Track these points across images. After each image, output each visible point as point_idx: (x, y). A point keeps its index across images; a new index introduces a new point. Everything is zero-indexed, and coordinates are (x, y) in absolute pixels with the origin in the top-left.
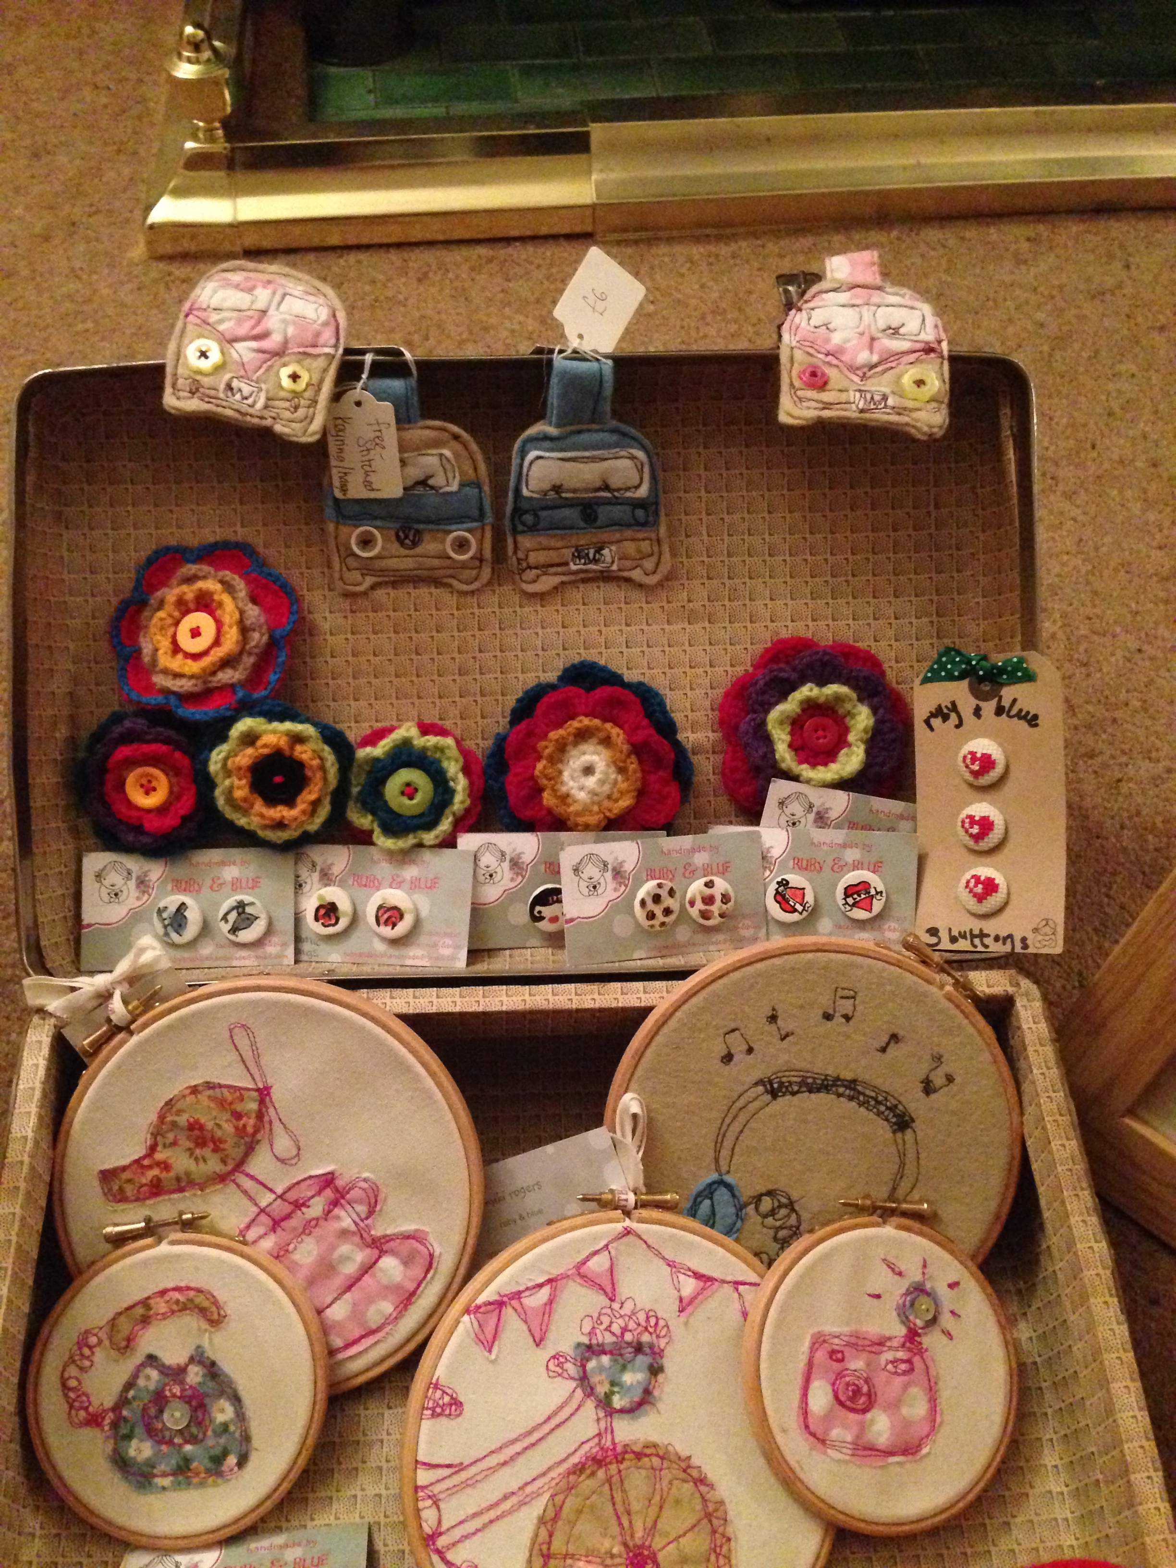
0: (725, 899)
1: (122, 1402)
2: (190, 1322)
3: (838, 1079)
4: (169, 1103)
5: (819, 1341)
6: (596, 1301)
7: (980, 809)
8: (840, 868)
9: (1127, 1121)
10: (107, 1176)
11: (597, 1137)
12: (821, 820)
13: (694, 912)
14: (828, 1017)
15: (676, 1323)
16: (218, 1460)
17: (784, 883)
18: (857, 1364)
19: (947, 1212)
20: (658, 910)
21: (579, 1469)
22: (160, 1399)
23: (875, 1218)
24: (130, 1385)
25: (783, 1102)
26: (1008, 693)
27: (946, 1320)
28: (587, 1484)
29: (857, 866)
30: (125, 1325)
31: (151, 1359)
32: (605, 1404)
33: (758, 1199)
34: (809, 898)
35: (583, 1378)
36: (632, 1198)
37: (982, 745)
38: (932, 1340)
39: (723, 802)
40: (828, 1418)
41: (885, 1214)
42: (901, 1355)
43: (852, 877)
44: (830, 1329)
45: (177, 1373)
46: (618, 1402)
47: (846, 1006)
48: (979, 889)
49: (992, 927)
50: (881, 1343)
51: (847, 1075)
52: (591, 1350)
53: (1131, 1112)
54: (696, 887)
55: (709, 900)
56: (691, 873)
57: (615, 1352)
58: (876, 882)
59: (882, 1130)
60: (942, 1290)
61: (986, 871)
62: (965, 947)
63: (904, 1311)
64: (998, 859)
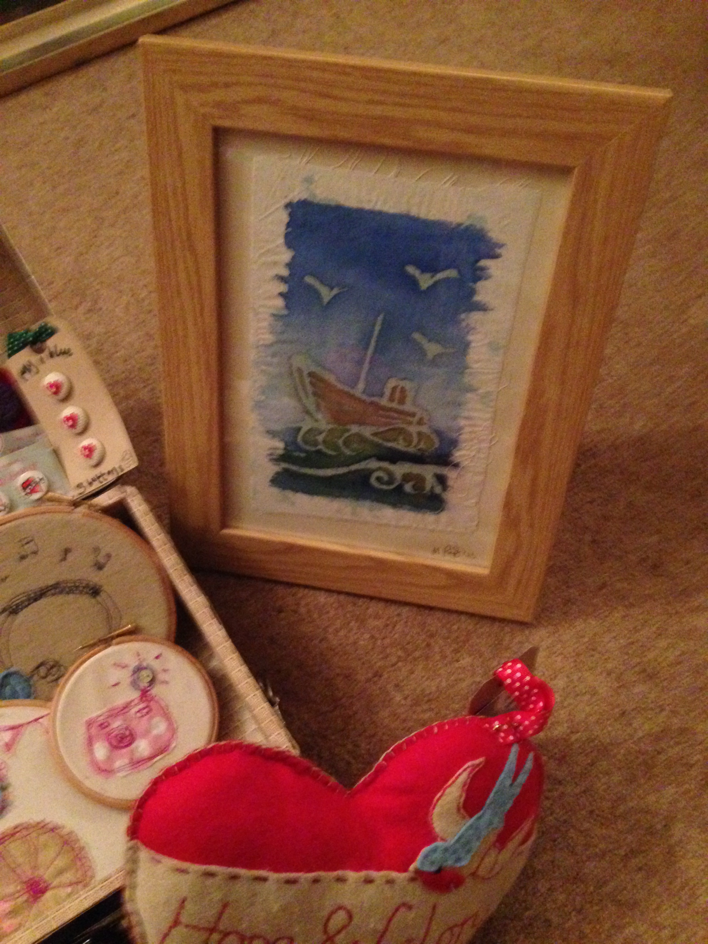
3: (47, 587)
5: (90, 724)
7: (68, 411)
8: (15, 477)
9: (225, 531)
14: (23, 558)
18: (117, 724)
19: (144, 622)
23: (101, 647)
25: (24, 613)
26: (51, 343)
27: (161, 677)
29: (23, 471)
33: (36, 670)
37: (51, 378)
38: (156, 691)
40: (110, 759)
41: (106, 642)
42: (141, 706)
43: (22, 478)
44: (94, 715)
47: (31, 547)
48: (87, 452)
49: (104, 468)
50: (126, 707)
51: (51, 582)
53: (224, 525)
58: (36, 475)
59: (85, 601)
60: (152, 663)
61: (86, 442)
62: (96, 486)
63: (134, 684)
64: (89, 432)
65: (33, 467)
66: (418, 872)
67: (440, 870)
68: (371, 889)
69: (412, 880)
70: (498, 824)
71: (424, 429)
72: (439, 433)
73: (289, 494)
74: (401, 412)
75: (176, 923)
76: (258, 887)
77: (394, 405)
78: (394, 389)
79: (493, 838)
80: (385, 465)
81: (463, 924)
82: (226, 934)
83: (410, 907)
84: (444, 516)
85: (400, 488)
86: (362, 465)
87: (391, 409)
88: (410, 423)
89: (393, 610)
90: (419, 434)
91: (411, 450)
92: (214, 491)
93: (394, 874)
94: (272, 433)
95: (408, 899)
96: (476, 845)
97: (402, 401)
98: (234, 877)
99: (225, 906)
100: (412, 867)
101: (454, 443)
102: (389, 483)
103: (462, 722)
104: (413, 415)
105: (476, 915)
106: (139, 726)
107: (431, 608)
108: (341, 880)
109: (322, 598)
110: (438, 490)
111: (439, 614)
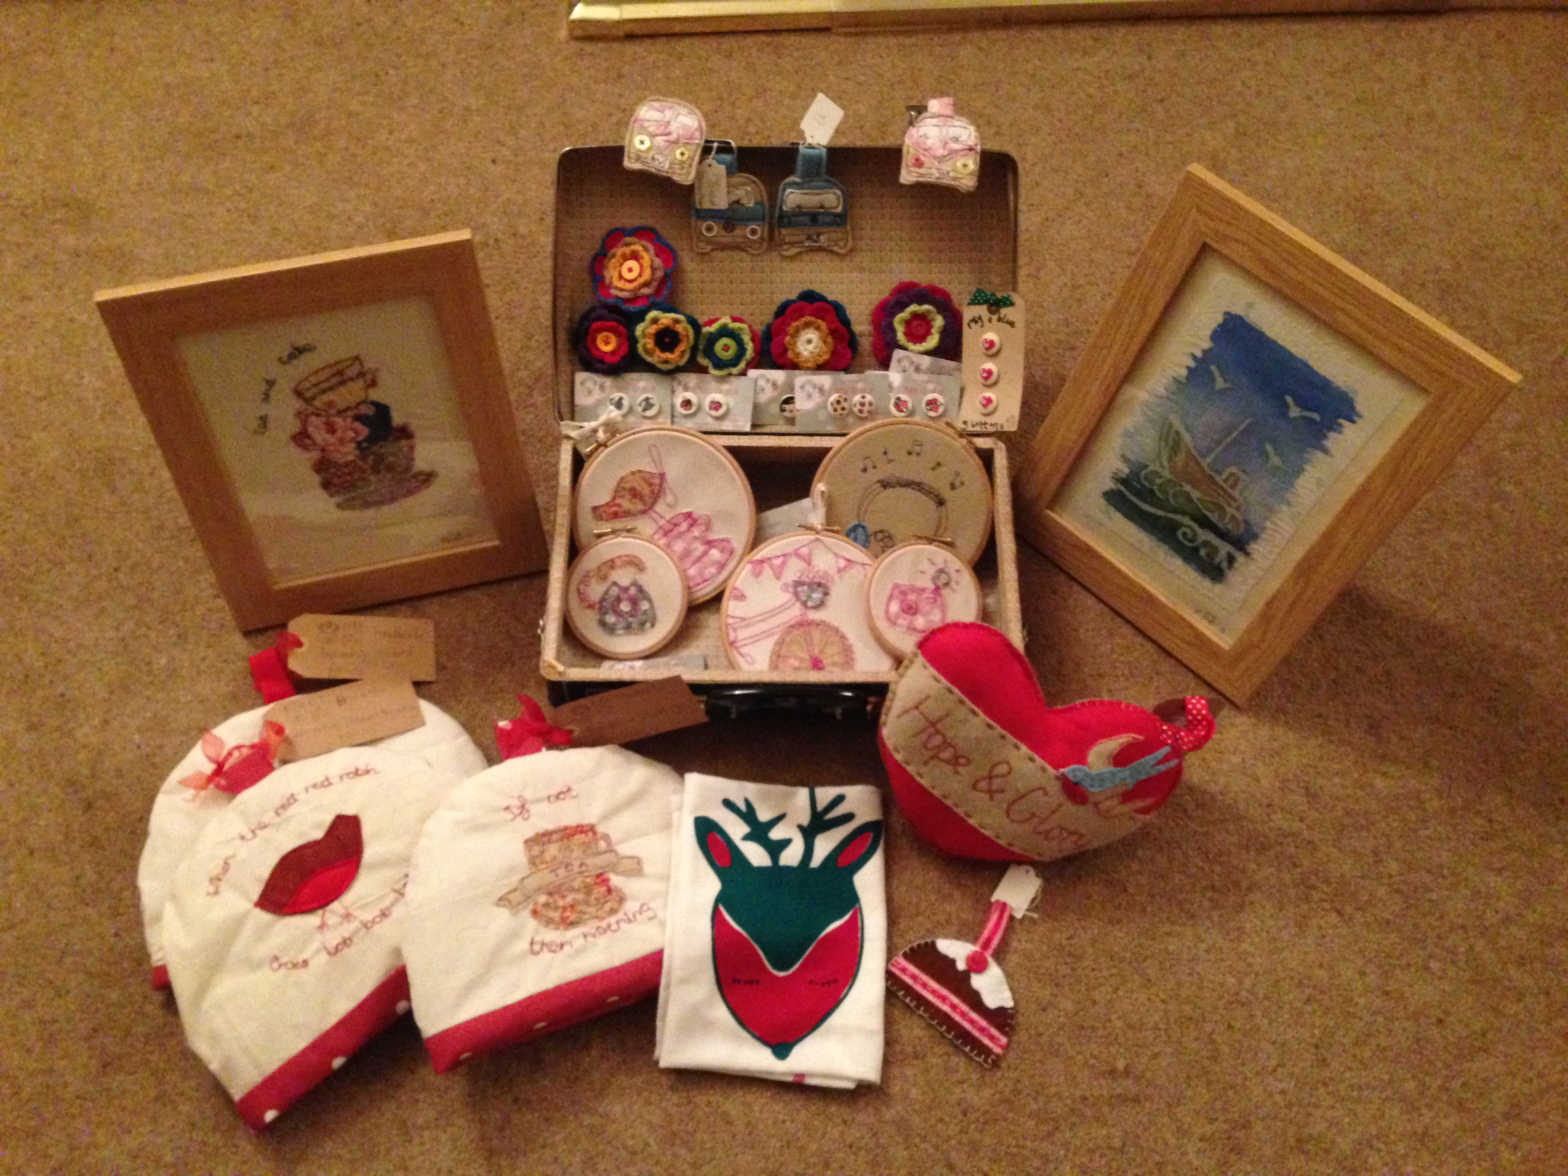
0: (871, 404)
1: (603, 600)
2: (632, 570)
3: (913, 482)
4: (622, 479)
5: (896, 586)
6: (802, 565)
7: (989, 365)
8: (925, 392)
9: (1047, 511)
10: (595, 509)
11: (806, 502)
12: (918, 369)
13: (856, 410)
14: (910, 453)
15: (836, 578)
16: (642, 624)
17: (898, 399)
18: (912, 597)
19: (959, 543)
20: (839, 407)
21: (793, 626)
22: (619, 600)
23: (925, 542)
24: (606, 593)
25: (889, 491)
26: (1004, 311)
27: (953, 584)
28: (796, 632)
29: (934, 391)
30: (604, 569)
31: (615, 584)
32: (804, 604)
33: (876, 533)
34: (910, 405)
35: (796, 594)
36: (819, 527)
37: (991, 336)
38: (945, 592)
39: (873, 360)
40: (897, 616)
41: (930, 541)
42: (931, 596)
43: (930, 396)
44: (899, 582)
45: (626, 589)
46: (810, 604)
47: (917, 449)
48: (985, 402)
49: (989, 420)
50: (923, 590)
51: (917, 480)
52: (798, 583)
53: (1050, 507)
54: (857, 398)
55: (863, 404)
56: (855, 392)
57: (810, 585)
58: (941, 399)
59: (932, 505)
60: (951, 571)
61: (988, 394)
62: (977, 429)
63: (934, 579)
64: (995, 389)
65: (942, 392)
66: (1063, 775)
67: (1076, 784)
68: (1031, 765)
69: (1057, 778)
70: (1130, 783)
71: (1238, 515)
72: (1247, 523)
73: (1112, 510)
74: (1228, 494)
75: (917, 707)
76: (971, 716)
77: (1225, 486)
78: (1232, 474)
79: (1120, 790)
80: (1195, 526)
81: (1070, 833)
82: (938, 732)
83: (1046, 793)
84: (1218, 588)
85: (1196, 550)
86: (1178, 517)
87: (1222, 488)
88: (1230, 505)
89: (1140, 639)
90: (1233, 516)
91: (1220, 525)
92: (1059, 477)
93: (1047, 766)
94: (1125, 459)
95: (1048, 788)
96: (1108, 785)
97: (1233, 486)
98: (961, 702)
99: (947, 715)
100: (1062, 770)
101: (1255, 537)
102: (1191, 541)
103: (1143, 711)
104: (1235, 500)
105: (1081, 836)
106: (924, 606)
107: (1170, 655)
108: (1017, 748)
109: (1091, 601)
110: (1224, 565)
111: (1173, 662)
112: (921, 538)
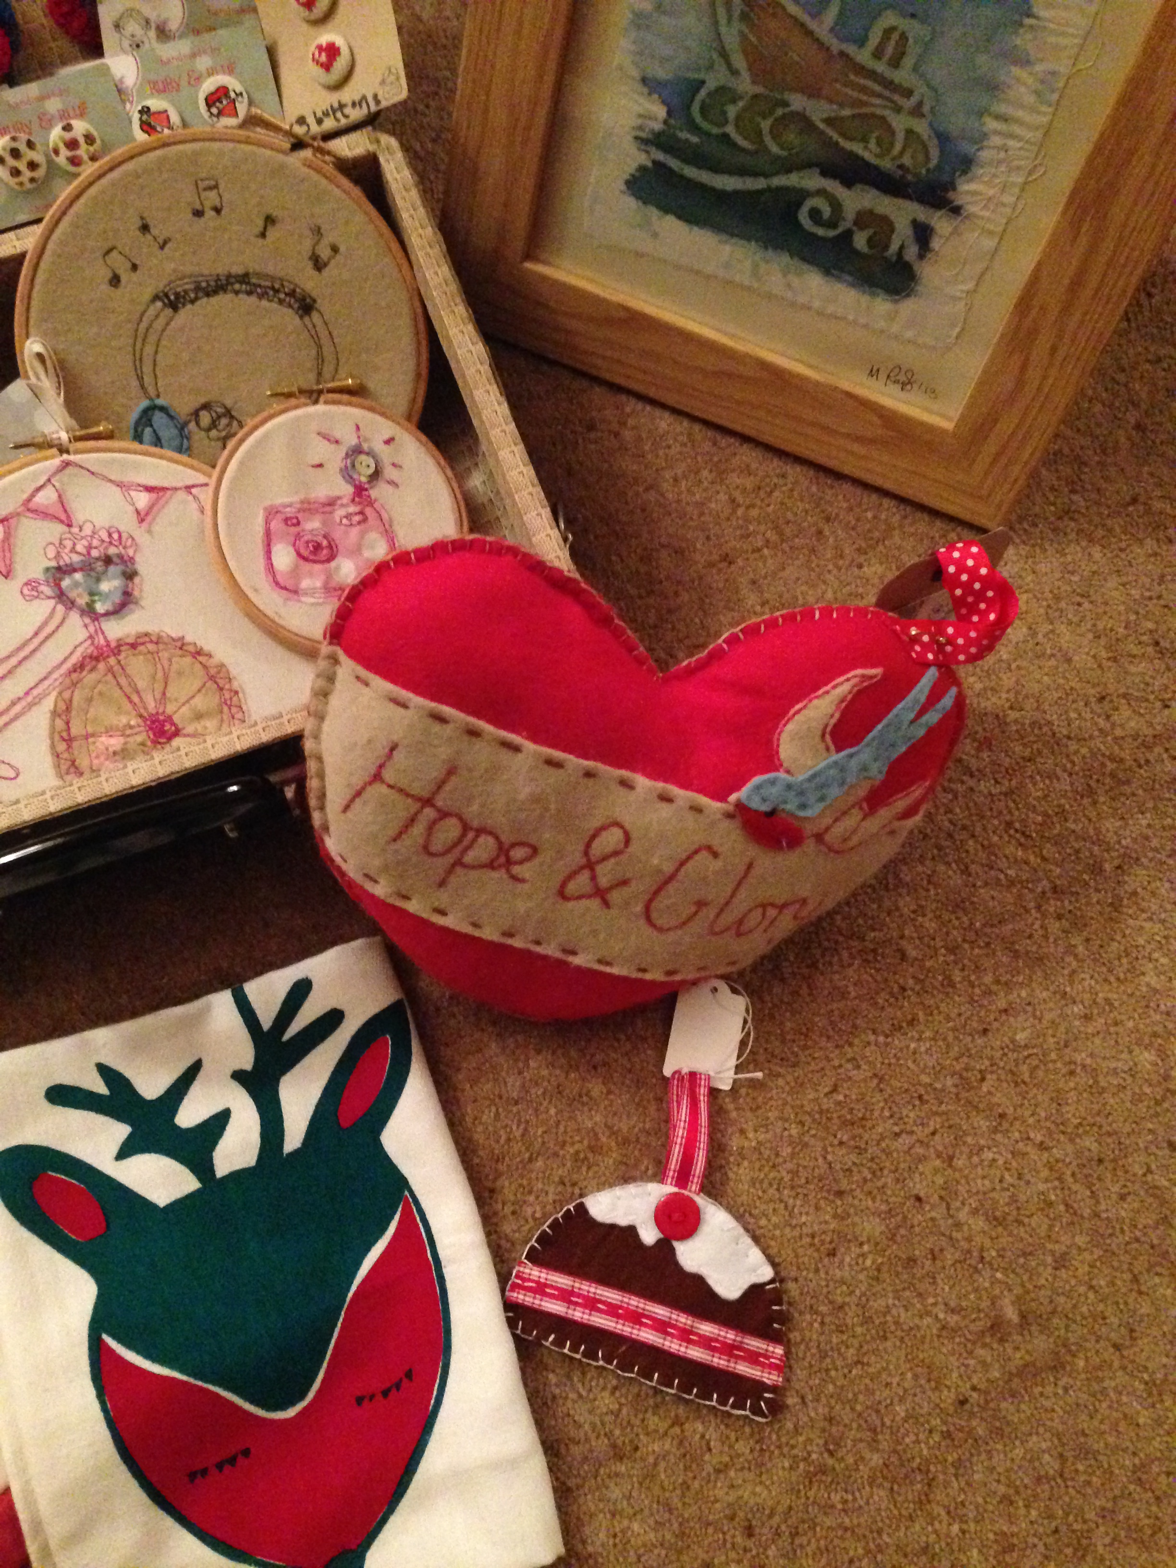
0: (89, 139)
3: (229, 276)
5: (271, 513)
6: (56, 530)
8: (197, 80)
9: (528, 265)
11: (17, 390)
12: (163, 33)
13: (61, 160)
14: (198, 214)
15: (140, 534)
17: (145, 111)
18: (313, 525)
19: (373, 383)
20: (22, 166)
21: (80, 667)
23: (303, 400)
25: (185, 313)
27: (389, 472)
28: (89, 678)
29: (211, 72)
32: (89, 612)
33: (196, 414)
34: (175, 118)
35: (61, 596)
36: (64, 436)
38: (380, 492)
39: (61, 44)
40: (295, 572)
41: (314, 396)
42: (352, 509)
43: (209, 85)
44: (279, 501)
46: (100, 608)
47: (211, 197)
48: (323, 58)
49: (347, 95)
50: (331, 503)
51: (237, 270)
52: (61, 571)
53: (529, 255)
54: (56, 134)
55: (72, 144)
56: (46, 123)
57: (87, 567)
58: (234, 84)
59: (288, 318)
60: (379, 447)
61: (325, 37)
62: (329, 124)
63: (348, 473)
64: (336, 20)
65: (230, 70)
66: (740, 806)
67: (772, 813)
68: (665, 810)
69: (729, 816)
70: (877, 771)
71: (921, 127)
72: (943, 138)
73: (653, 212)
74: (889, 84)
75: (377, 777)
76: (505, 756)
77: (880, 67)
78: (888, 32)
79: (862, 793)
80: (833, 186)
81: (783, 907)
82: (444, 814)
83: (715, 855)
84: (908, 307)
85: (847, 235)
86: (793, 180)
87: (872, 75)
88: (898, 110)
89: (775, 465)
90: (909, 132)
91: (886, 164)
92: (527, 181)
93: (703, 800)
94: (649, 84)
95: (715, 843)
96: (834, 792)
97: (895, 63)
98: (474, 733)
99: (451, 772)
100: (733, 798)
101: (966, 164)
102: (832, 224)
103: (861, 612)
104: (908, 93)
105: (804, 902)
106: (347, 537)
107: (839, 476)
108: (626, 784)
109: (664, 422)
110: (911, 252)
111: (848, 488)
112: (289, 395)
